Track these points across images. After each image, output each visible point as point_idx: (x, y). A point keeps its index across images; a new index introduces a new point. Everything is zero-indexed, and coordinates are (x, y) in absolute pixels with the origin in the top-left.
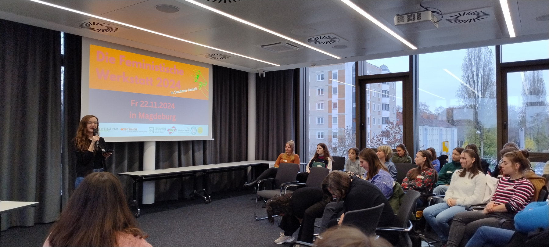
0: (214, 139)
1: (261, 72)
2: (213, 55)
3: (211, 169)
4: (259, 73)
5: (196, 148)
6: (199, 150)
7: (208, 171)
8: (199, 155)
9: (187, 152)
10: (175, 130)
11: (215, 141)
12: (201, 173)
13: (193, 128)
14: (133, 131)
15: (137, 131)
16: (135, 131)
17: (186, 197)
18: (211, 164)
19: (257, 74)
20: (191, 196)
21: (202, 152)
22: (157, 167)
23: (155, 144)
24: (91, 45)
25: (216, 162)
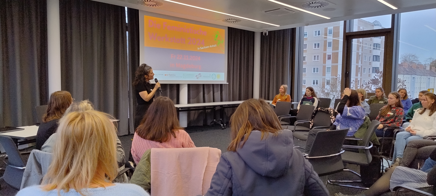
0: (228, 83)
1: (265, 32)
2: (229, 20)
3: (226, 105)
4: (263, 32)
5: (215, 89)
6: (218, 91)
7: (224, 106)
8: (217, 95)
9: (209, 92)
10: (201, 76)
11: (229, 85)
12: (219, 108)
13: (214, 75)
14: (172, 76)
15: (175, 76)
16: (174, 76)
17: (208, 125)
18: (226, 101)
19: (262, 33)
20: (212, 124)
21: (219, 92)
22: (189, 102)
23: (187, 86)
24: (145, 16)
25: (229, 100)
